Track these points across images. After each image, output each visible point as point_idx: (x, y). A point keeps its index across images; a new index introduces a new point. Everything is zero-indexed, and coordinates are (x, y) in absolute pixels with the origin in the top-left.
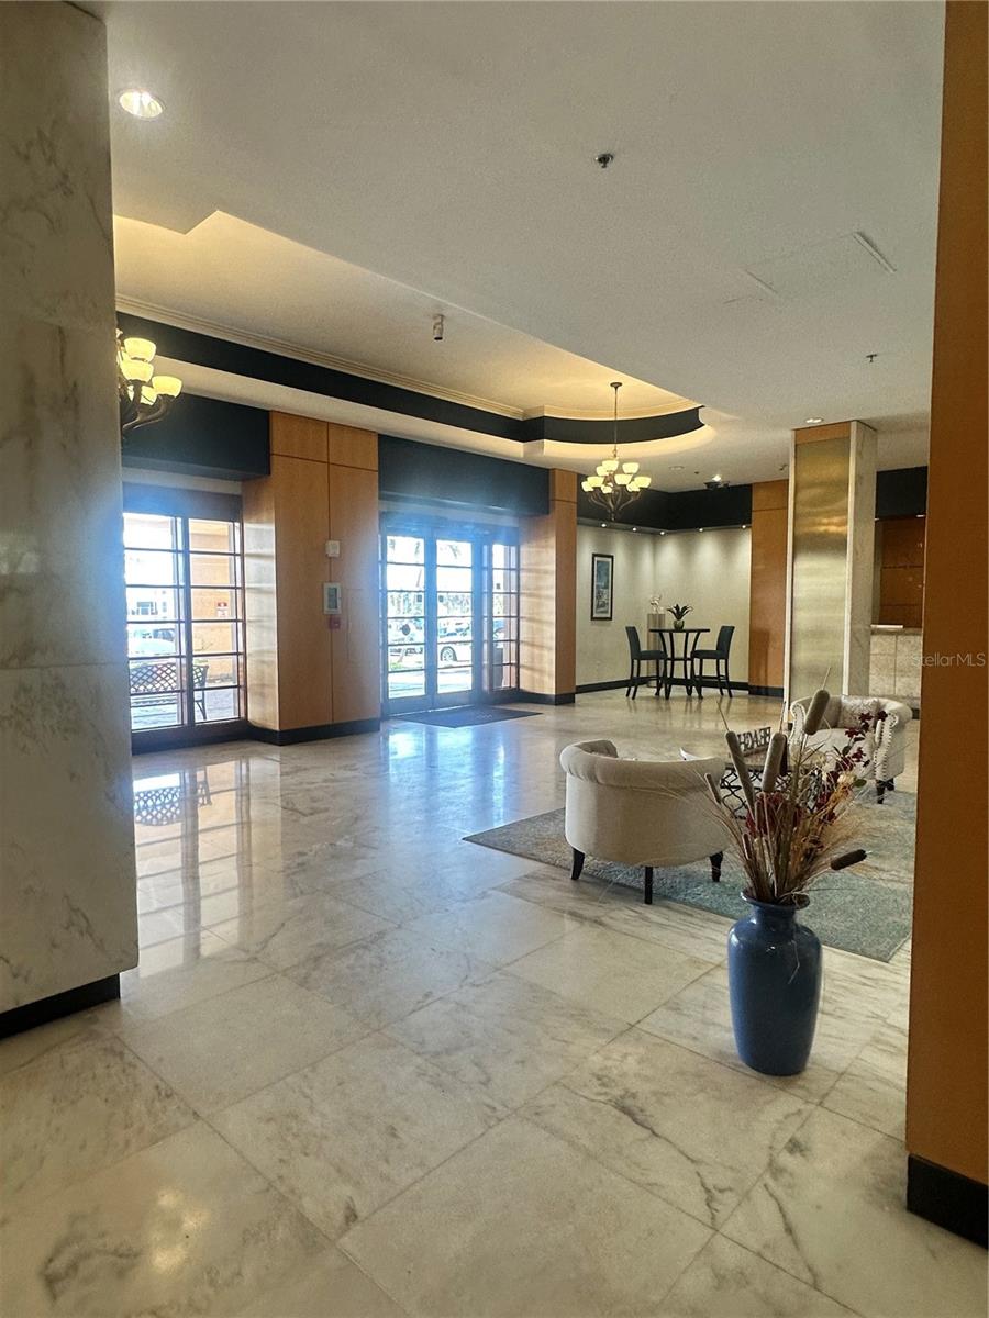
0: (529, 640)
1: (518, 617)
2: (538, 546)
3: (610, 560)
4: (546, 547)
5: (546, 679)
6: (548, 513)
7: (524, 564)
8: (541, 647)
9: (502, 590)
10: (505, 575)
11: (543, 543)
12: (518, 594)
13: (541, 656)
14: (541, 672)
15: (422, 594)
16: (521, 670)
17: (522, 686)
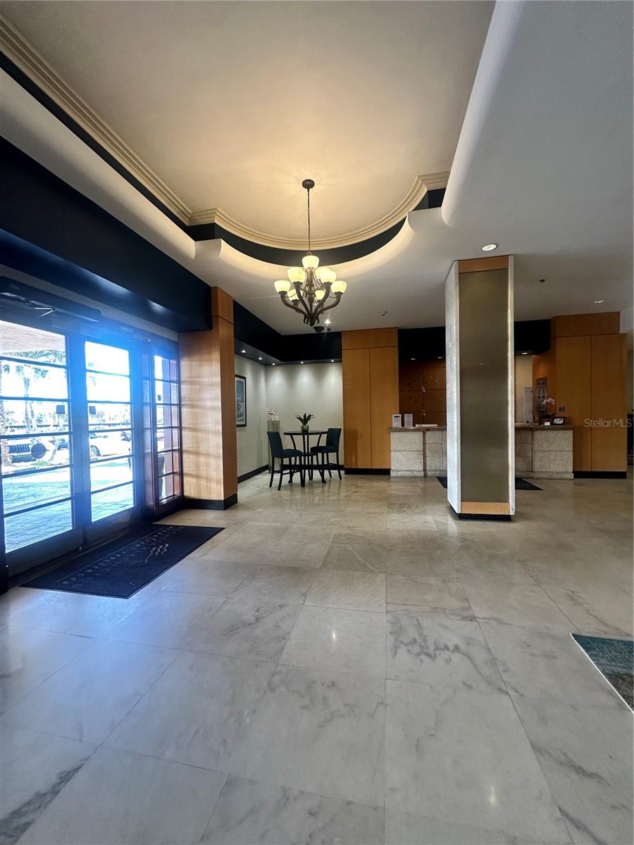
0: (194, 450)
1: (180, 428)
2: (200, 360)
3: (244, 380)
4: (210, 360)
5: (213, 485)
6: (211, 328)
7: (184, 376)
8: (208, 455)
9: (161, 402)
10: (164, 385)
11: (206, 357)
12: (180, 406)
13: (207, 465)
14: (208, 479)
15: (66, 404)
16: (186, 479)
17: (186, 493)
